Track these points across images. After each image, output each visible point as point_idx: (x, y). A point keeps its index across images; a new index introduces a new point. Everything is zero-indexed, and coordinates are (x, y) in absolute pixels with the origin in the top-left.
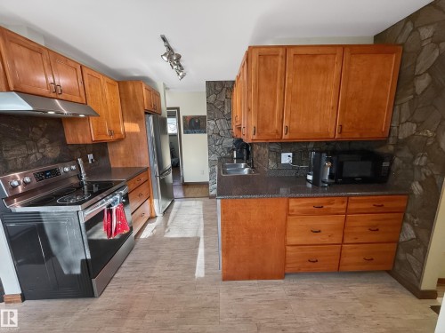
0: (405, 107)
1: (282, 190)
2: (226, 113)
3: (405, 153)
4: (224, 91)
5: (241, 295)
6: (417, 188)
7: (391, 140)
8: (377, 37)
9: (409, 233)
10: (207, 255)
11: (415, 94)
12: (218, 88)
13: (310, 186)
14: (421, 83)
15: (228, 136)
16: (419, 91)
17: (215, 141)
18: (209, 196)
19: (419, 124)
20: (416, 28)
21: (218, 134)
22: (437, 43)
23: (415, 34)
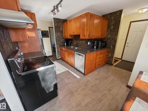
0: (109, 32)
1: (88, 51)
2: (61, 30)
3: (109, 41)
4: (60, 22)
5: (91, 76)
6: (111, 47)
7: (106, 38)
8: (102, 16)
9: (110, 55)
10: (75, 73)
11: (111, 29)
12: (58, 21)
13: (95, 49)
14: (112, 27)
15: (62, 38)
16: (112, 29)
17: (58, 40)
18: (57, 59)
19: (112, 35)
20: (111, 16)
21: (59, 38)
22: (115, 20)
23: (110, 17)
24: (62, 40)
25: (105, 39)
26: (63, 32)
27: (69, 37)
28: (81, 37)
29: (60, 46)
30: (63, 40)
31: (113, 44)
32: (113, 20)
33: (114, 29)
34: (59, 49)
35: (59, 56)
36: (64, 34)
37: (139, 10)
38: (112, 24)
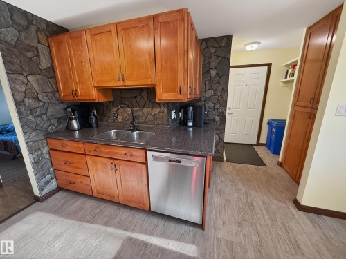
0: (207, 83)
2: (44, 66)
4: (33, 29)
11: (211, 77)
14: (213, 73)
15: (55, 101)
16: (213, 76)
17: (32, 111)
18: (37, 199)
19: (215, 90)
20: (207, 47)
21: (37, 99)
22: (218, 57)
23: (207, 49)
24: (56, 110)
25: (199, 100)
26: (55, 77)
27: (95, 96)
28: (162, 95)
29: (48, 135)
30: (62, 106)
31: (221, 111)
32: (214, 57)
33: (218, 78)
34: (46, 150)
35: (48, 182)
36: (65, 83)
37: (245, 45)
38: (213, 64)
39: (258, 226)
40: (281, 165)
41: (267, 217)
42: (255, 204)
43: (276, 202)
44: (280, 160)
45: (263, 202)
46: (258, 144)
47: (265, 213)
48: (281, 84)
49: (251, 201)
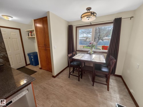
39: (52, 92)
40: (41, 68)
41: (51, 87)
42: (45, 87)
43: (49, 81)
44: (40, 67)
45: (47, 84)
46: (27, 65)
47: (50, 86)
48: (28, 39)
49: (44, 87)
